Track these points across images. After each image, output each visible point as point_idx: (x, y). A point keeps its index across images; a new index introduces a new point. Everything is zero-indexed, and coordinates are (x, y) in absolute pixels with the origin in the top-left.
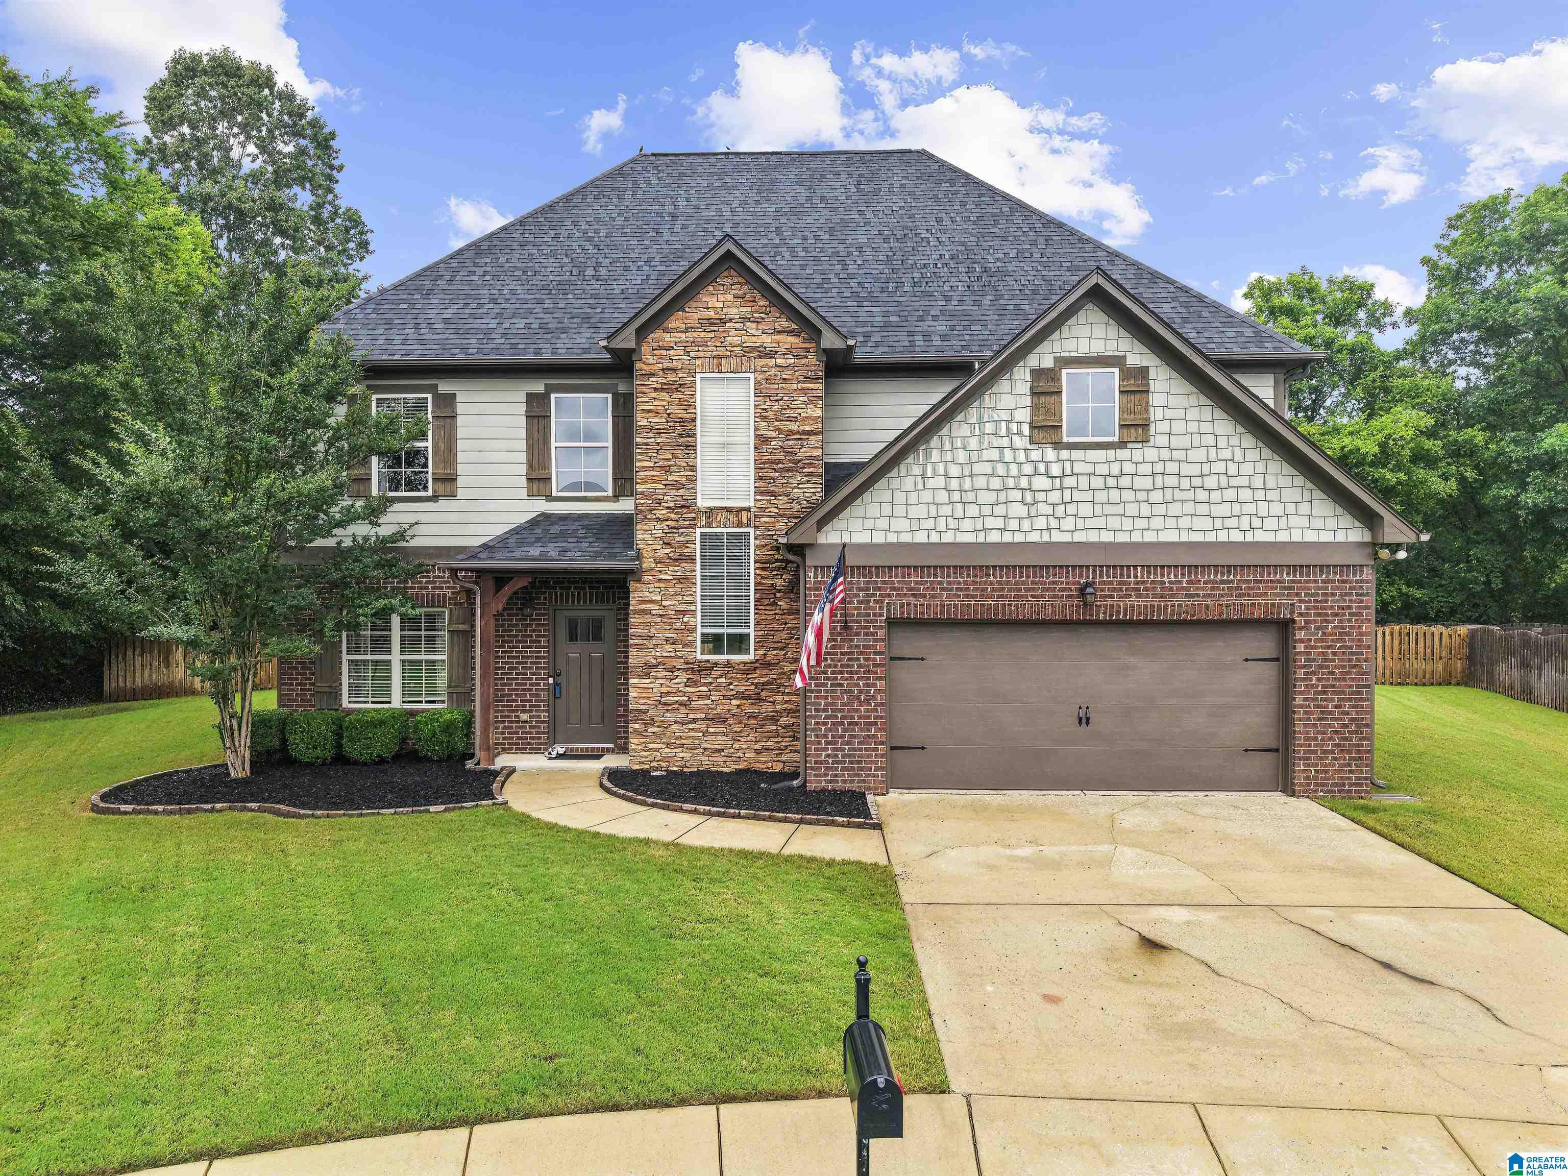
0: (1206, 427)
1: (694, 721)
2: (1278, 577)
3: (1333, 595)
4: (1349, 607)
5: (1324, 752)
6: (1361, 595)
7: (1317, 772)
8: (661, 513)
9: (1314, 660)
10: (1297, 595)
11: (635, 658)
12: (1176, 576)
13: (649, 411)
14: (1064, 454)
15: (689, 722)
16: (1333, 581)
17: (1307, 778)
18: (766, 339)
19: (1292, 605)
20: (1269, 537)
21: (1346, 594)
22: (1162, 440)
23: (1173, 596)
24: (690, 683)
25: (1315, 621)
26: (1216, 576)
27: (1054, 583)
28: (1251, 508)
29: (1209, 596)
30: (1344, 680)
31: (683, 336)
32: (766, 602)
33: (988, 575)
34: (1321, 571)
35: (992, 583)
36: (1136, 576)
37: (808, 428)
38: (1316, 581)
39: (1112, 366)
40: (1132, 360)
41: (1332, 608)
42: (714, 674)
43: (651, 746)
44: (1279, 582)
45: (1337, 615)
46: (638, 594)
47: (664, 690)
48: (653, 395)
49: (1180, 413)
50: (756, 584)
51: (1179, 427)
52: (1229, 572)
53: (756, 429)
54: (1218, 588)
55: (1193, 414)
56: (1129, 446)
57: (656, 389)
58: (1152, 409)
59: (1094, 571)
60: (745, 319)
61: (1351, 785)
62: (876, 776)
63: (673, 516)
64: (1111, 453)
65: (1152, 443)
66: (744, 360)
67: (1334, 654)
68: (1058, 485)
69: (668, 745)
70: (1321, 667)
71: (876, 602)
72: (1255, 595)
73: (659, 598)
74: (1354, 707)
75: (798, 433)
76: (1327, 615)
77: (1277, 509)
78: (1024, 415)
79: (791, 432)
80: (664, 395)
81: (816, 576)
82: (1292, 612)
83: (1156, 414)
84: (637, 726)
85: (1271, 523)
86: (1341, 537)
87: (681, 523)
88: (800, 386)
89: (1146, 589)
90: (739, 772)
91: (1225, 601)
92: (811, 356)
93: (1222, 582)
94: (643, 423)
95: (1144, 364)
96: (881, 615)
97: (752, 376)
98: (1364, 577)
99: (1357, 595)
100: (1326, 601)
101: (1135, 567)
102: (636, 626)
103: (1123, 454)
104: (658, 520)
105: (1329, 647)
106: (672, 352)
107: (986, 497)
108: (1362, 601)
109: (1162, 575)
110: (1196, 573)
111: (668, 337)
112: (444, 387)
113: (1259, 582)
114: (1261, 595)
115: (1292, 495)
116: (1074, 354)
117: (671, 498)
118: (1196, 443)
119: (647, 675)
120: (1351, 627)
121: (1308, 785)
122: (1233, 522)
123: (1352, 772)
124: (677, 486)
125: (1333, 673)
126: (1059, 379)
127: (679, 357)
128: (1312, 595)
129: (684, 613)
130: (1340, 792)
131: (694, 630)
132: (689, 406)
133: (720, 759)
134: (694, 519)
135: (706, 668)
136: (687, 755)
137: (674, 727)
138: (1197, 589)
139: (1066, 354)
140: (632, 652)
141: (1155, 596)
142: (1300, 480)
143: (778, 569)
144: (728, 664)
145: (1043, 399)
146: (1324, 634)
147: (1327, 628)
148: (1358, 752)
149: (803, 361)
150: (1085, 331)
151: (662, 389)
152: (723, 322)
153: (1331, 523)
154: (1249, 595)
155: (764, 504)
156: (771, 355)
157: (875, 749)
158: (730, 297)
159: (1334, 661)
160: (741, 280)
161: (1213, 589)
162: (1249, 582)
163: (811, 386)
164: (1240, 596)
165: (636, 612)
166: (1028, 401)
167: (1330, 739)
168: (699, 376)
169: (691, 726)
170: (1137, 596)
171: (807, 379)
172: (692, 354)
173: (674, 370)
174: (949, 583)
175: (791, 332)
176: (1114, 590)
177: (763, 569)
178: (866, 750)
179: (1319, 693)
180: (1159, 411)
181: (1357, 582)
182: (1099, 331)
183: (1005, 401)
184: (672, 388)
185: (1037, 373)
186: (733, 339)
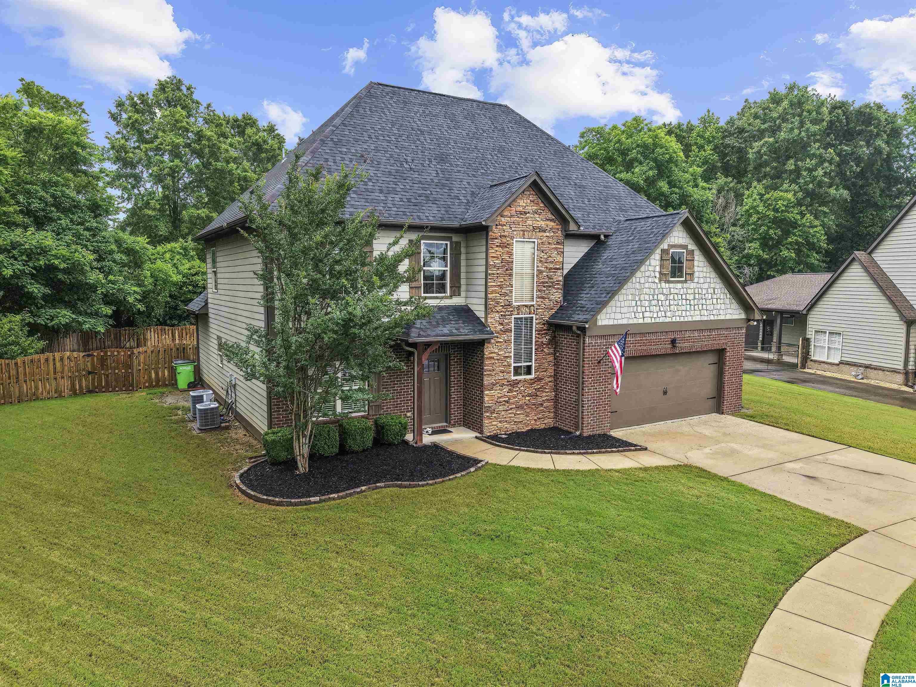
0: (708, 275)
1: (511, 409)
3: (736, 338)
4: (740, 343)
7: (729, 404)
8: (499, 308)
9: (731, 363)
10: (728, 339)
11: (487, 381)
12: (698, 334)
13: (494, 257)
14: (668, 285)
15: (509, 410)
16: (736, 333)
17: (727, 407)
18: (542, 223)
19: (727, 343)
21: (739, 338)
22: (696, 280)
23: (697, 342)
24: (510, 391)
25: (732, 349)
26: (708, 333)
28: (718, 307)
30: (737, 370)
31: (509, 219)
32: (540, 350)
33: (645, 337)
34: (734, 330)
35: (646, 340)
36: (687, 334)
37: (558, 267)
38: (732, 334)
39: (684, 249)
40: (690, 247)
42: (519, 386)
43: (494, 423)
44: (724, 334)
45: (737, 346)
46: (489, 350)
47: (499, 395)
48: (496, 249)
49: (702, 269)
50: (536, 342)
51: (701, 274)
52: (711, 331)
53: (538, 267)
55: (705, 269)
56: (687, 282)
57: (497, 246)
58: (694, 267)
59: (676, 333)
60: (534, 213)
63: (503, 310)
64: (681, 285)
65: (693, 281)
66: (534, 233)
67: (735, 360)
68: (668, 298)
69: (500, 422)
70: (732, 366)
72: (718, 340)
73: (497, 351)
75: (554, 269)
76: (734, 346)
77: (724, 307)
78: (658, 269)
79: (551, 269)
80: (501, 249)
81: (589, 340)
82: (726, 346)
84: (488, 414)
85: (722, 312)
87: (507, 313)
88: (554, 246)
89: (690, 340)
90: (529, 431)
91: (710, 343)
92: (559, 232)
93: (710, 335)
94: (492, 263)
95: (693, 249)
97: (536, 240)
100: (735, 341)
101: (687, 331)
102: (488, 365)
103: (685, 285)
104: (498, 312)
106: (504, 227)
107: (645, 304)
109: (694, 334)
110: (703, 332)
111: (503, 220)
113: (719, 335)
116: (674, 243)
117: (502, 302)
118: (705, 281)
119: (492, 389)
120: (740, 350)
122: (713, 312)
123: (737, 403)
124: (505, 294)
125: (735, 367)
126: (669, 254)
127: (507, 230)
128: (731, 339)
129: (507, 357)
131: (510, 365)
132: (510, 254)
133: (520, 426)
134: (512, 311)
135: (516, 383)
136: (508, 426)
137: (503, 413)
139: (672, 243)
140: (485, 378)
141: (692, 342)
143: (544, 334)
144: (525, 381)
145: (663, 263)
147: (734, 351)
149: (556, 234)
150: (677, 233)
151: (500, 246)
152: (526, 213)
155: (540, 303)
156: (544, 231)
157: (607, 415)
158: (529, 201)
159: (735, 363)
160: (534, 193)
162: (716, 335)
163: (559, 246)
164: (714, 340)
165: (487, 358)
166: (659, 263)
168: (515, 240)
169: (510, 412)
170: (686, 342)
171: (558, 243)
172: (513, 229)
173: (505, 236)
174: (633, 341)
175: (551, 220)
177: (538, 334)
178: (604, 416)
179: (731, 375)
180: (696, 268)
181: (742, 333)
182: (681, 234)
183: (653, 262)
184: (503, 246)
185: (663, 251)
186: (529, 222)
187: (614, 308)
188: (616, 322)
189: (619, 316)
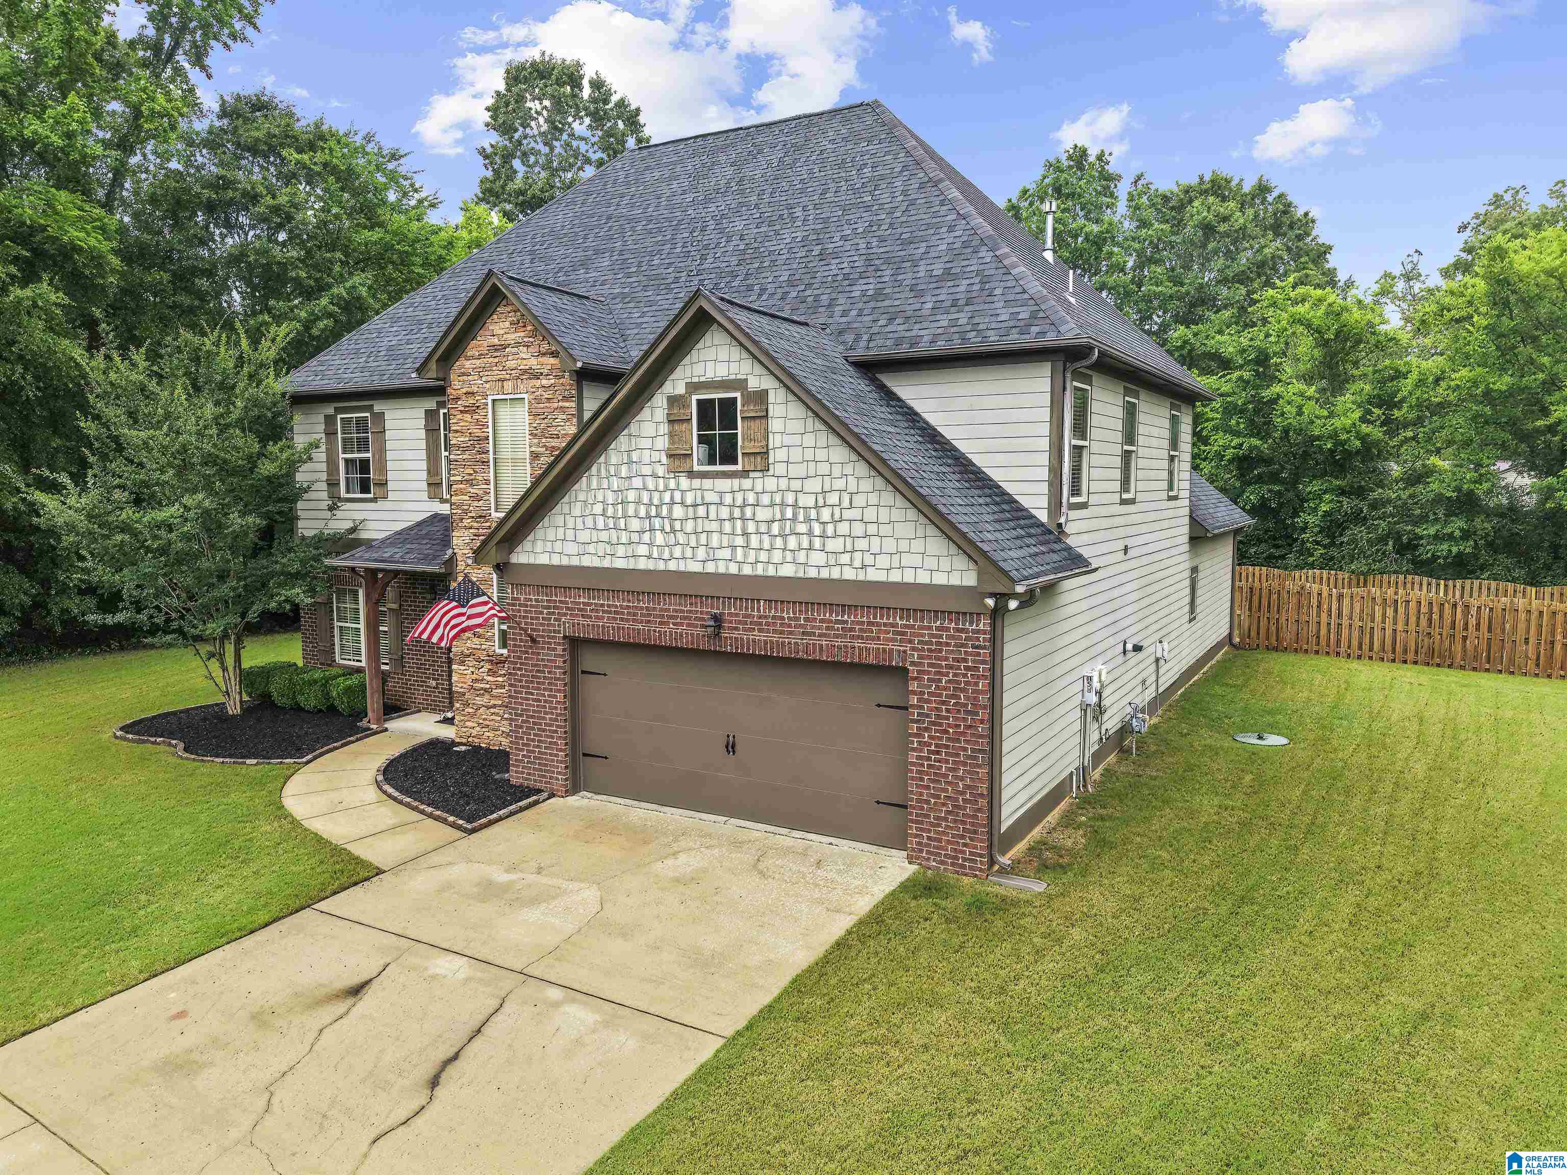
0: (821, 454)
1: (494, 706)
2: (891, 620)
3: (948, 644)
4: (965, 660)
5: (937, 818)
6: (977, 647)
7: (929, 838)
8: (467, 522)
9: (928, 716)
10: (911, 642)
12: (794, 613)
13: (457, 432)
14: (696, 483)
15: (491, 707)
16: (948, 629)
17: (919, 843)
18: (533, 362)
19: (905, 652)
20: (880, 576)
21: (962, 645)
22: (780, 469)
23: (791, 633)
24: (491, 672)
25: (929, 673)
26: (831, 615)
27: (691, 612)
28: (862, 544)
29: (824, 635)
30: (958, 741)
31: (478, 362)
33: (639, 600)
34: (936, 617)
35: (642, 608)
36: (759, 610)
38: (930, 628)
39: (735, 389)
40: (754, 384)
41: (946, 659)
42: (508, 666)
43: (468, 724)
44: (893, 625)
45: (951, 667)
47: (474, 677)
48: (459, 417)
49: (797, 439)
51: (796, 454)
52: (843, 611)
53: (530, 446)
54: (833, 628)
55: (809, 440)
56: (752, 475)
57: (461, 412)
58: (771, 436)
59: (724, 602)
60: (518, 344)
61: (965, 860)
62: (557, 779)
63: (475, 524)
64: (736, 482)
65: (771, 472)
66: (520, 381)
67: (948, 711)
68: (691, 515)
69: (478, 724)
70: (934, 723)
71: (556, 620)
72: (868, 638)
74: (969, 772)
76: (940, 666)
77: (890, 545)
78: (662, 443)
79: (553, 449)
80: (468, 417)
81: (513, 593)
82: (904, 660)
83: (775, 441)
84: (458, 705)
85: (883, 561)
86: (955, 580)
87: (480, 531)
88: (560, 404)
89: (768, 624)
91: (838, 642)
92: (566, 376)
93: (837, 622)
94: (453, 442)
95: (763, 387)
96: (559, 632)
97: (525, 397)
98: (981, 626)
99: (974, 647)
100: (940, 651)
101: (758, 600)
103: (747, 483)
104: (466, 528)
105: (943, 703)
106: (470, 378)
107: (635, 524)
108: (979, 654)
109: (782, 611)
110: (813, 610)
111: (468, 364)
112: (378, 407)
113: (872, 624)
114: (873, 639)
115: (906, 530)
116: (702, 379)
117: (473, 508)
118: (812, 472)
119: (463, 663)
120: (967, 683)
121: (921, 851)
122: (845, 559)
123: (965, 845)
124: (478, 498)
125: (947, 732)
126: (690, 406)
127: (476, 382)
128: (926, 643)
130: (953, 864)
131: (494, 626)
132: (484, 425)
134: (489, 527)
135: (502, 661)
136: (491, 734)
137: (482, 710)
138: (813, 627)
139: (696, 380)
141: (775, 631)
142: (912, 514)
145: (676, 427)
146: (937, 687)
147: (940, 681)
148: (973, 824)
149: (561, 381)
150: (710, 354)
151: (466, 412)
152: (504, 347)
153: (945, 564)
154: (862, 639)
156: (537, 376)
157: (557, 755)
158: (507, 324)
159: (947, 718)
160: (514, 308)
161: (828, 628)
162: (862, 623)
163: (568, 404)
164: (852, 637)
166: (664, 428)
167: (944, 805)
168: (490, 398)
169: (492, 710)
170: (760, 630)
171: (565, 398)
172: (484, 379)
173: (473, 394)
174: (608, 606)
175: (551, 355)
176: (740, 622)
178: (551, 755)
179: (933, 752)
180: (778, 437)
181: (974, 632)
182: (723, 353)
183: (648, 429)
184: (472, 410)
185: (673, 401)
186: (511, 364)
187: (561, 531)
188: (565, 561)
189: (572, 548)
